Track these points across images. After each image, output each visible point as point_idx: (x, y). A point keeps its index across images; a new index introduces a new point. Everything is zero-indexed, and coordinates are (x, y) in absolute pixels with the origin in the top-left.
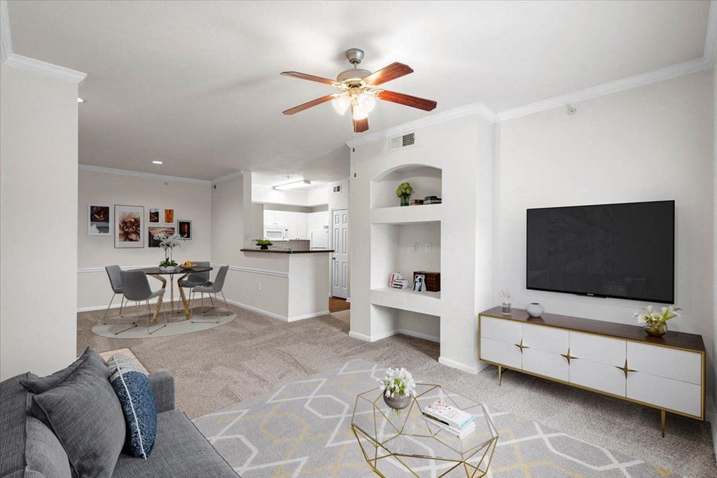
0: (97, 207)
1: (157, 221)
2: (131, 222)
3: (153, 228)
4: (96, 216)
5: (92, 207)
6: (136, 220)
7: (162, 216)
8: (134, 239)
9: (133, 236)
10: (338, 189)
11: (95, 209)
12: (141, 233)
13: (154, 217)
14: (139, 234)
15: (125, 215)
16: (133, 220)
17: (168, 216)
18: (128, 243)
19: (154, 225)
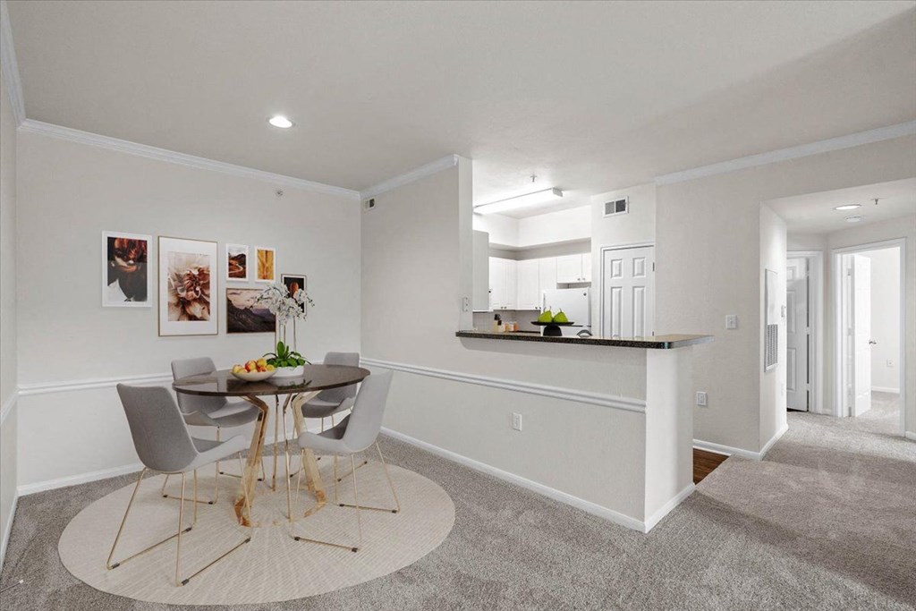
0: (122, 241)
1: (243, 275)
2: (191, 277)
3: (235, 292)
4: (119, 261)
5: (111, 241)
6: (201, 272)
7: (252, 265)
8: (199, 316)
9: (196, 309)
10: (621, 206)
11: (116, 242)
12: (212, 300)
13: (237, 265)
14: (207, 304)
15: (180, 260)
16: (196, 272)
17: (264, 266)
18: (187, 326)
19: (237, 283)
